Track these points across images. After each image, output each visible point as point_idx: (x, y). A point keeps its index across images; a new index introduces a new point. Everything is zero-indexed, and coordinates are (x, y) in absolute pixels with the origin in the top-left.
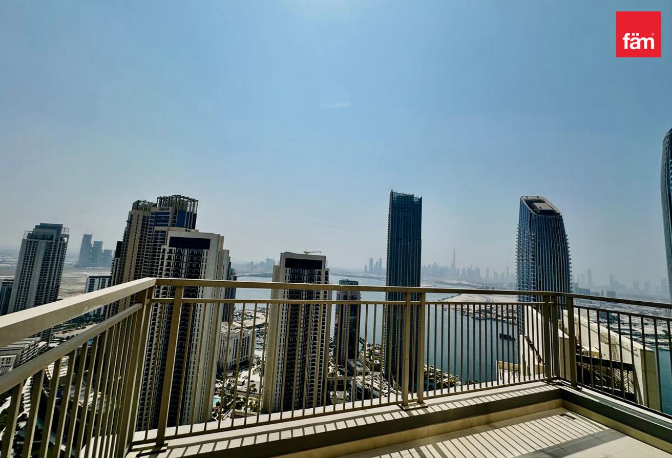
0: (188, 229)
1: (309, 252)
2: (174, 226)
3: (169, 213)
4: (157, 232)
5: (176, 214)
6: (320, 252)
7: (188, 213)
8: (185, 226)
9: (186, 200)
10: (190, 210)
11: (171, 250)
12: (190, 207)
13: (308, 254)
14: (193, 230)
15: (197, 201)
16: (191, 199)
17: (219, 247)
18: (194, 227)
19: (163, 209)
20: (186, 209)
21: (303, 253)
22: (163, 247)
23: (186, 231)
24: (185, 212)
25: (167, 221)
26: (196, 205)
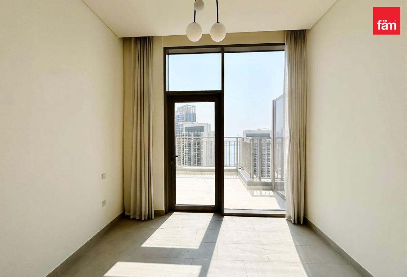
0: (193, 122)
1: (261, 129)
2: (186, 121)
3: (183, 115)
4: (179, 125)
5: (186, 114)
6: (269, 128)
7: (192, 113)
8: (191, 121)
9: (190, 107)
10: (193, 112)
11: (186, 134)
12: (193, 110)
13: (261, 130)
14: (195, 122)
15: (195, 106)
16: (192, 106)
17: (209, 130)
18: (195, 121)
19: (180, 113)
20: (191, 111)
21: (257, 130)
22: (182, 132)
23: (192, 123)
24: (190, 113)
25: (183, 119)
26: (195, 109)
